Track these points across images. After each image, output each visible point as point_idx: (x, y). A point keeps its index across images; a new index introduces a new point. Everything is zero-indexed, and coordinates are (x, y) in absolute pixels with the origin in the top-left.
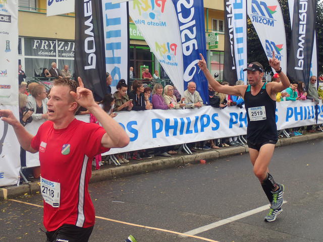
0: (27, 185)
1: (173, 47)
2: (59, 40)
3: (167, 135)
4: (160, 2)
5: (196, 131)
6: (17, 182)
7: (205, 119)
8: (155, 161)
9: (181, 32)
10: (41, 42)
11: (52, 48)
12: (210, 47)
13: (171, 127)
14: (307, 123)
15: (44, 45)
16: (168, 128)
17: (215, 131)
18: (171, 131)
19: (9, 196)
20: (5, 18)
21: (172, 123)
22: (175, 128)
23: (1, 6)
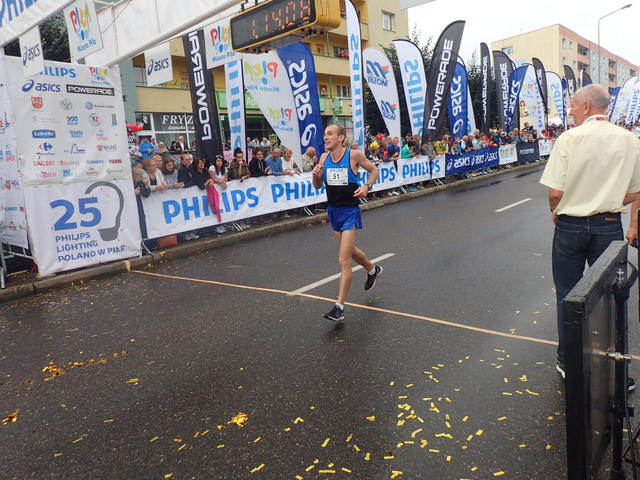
0: (150, 257)
1: (287, 112)
2: (187, 114)
3: (289, 199)
4: (272, 67)
5: (317, 193)
6: (140, 253)
8: (277, 225)
9: (295, 97)
10: (170, 117)
11: (181, 123)
12: (334, 113)
13: (292, 191)
14: (423, 178)
15: (173, 120)
16: (289, 191)
18: (292, 195)
19: (132, 268)
21: (292, 187)
22: (296, 191)
23: (102, 79)
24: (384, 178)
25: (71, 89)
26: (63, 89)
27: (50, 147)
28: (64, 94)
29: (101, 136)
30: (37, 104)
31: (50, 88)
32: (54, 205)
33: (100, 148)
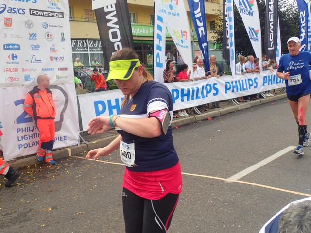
0: (86, 145)
1: (184, 33)
2: (90, 40)
3: (182, 101)
5: (203, 97)
6: (78, 142)
7: (209, 87)
10: (77, 42)
11: (85, 46)
12: (194, 40)
13: (185, 95)
15: (79, 43)
16: (183, 95)
17: (216, 96)
18: (185, 98)
19: (73, 154)
20: (59, 15)
21: (185, 92)
22: (188, 95)
23: (56, 5)
24: (250, 86)
25: (33, 12)
26: (27, 11)
27: (16, 57)
28: (27, 16)
29: (53, 50)
30: (8, 23)
31: (18, 11)
32: (17, 103)
33: (52, 59)
